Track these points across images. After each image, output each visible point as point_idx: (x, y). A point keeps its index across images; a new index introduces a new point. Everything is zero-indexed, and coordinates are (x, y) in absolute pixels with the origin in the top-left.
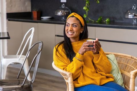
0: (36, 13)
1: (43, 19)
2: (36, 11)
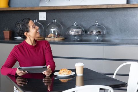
0: (9, 33)
1: (16, 38)
2: (9, 31)
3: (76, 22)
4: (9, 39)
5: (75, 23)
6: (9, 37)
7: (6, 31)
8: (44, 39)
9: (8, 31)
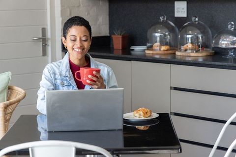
0: (121, 39)
1: (133, 50)
2: (121, 36)
3: (233, 23)
4: (121, 51)
5: (232, 25)
6: (121, 48)
7: (117, 36)
8: (175, 53)
9: (119, 36)
